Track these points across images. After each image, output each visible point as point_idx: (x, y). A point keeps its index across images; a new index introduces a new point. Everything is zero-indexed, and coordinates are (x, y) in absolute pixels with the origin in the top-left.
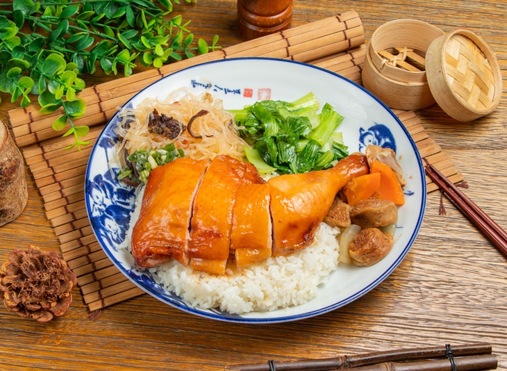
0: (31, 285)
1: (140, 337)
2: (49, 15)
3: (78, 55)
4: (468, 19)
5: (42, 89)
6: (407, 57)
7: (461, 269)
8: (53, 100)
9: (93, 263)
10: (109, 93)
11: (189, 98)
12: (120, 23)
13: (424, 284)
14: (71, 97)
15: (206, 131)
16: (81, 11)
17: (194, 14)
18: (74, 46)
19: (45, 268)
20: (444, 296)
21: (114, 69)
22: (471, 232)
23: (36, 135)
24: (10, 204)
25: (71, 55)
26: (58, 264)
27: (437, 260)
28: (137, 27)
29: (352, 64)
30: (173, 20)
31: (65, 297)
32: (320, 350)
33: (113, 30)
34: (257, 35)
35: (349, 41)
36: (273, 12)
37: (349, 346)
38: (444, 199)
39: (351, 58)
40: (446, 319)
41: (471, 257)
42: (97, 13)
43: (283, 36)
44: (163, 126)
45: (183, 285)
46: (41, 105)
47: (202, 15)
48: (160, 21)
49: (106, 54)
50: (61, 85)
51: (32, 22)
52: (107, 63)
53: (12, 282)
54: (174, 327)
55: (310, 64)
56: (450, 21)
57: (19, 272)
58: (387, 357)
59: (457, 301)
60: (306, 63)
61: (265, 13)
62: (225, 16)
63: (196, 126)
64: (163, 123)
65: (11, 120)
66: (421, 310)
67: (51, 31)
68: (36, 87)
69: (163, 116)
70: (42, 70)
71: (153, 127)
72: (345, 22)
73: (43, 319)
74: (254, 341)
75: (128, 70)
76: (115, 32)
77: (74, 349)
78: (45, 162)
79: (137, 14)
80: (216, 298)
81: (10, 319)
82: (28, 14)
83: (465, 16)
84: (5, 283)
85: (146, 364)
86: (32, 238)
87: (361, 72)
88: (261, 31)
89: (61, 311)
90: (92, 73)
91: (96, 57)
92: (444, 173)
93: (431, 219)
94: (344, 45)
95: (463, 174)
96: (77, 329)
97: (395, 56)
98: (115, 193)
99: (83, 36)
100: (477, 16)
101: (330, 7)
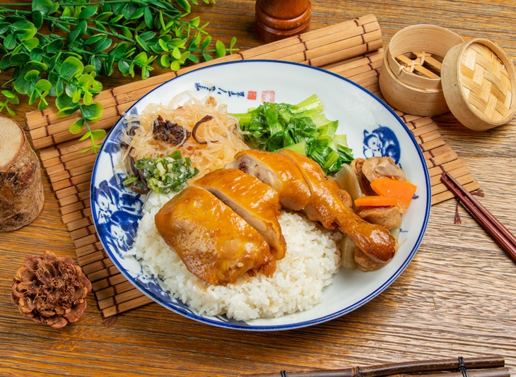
0: (46, 292)
1: (153, 344)
2: (67, 15)
3: (96, 57)
4: (487, 23)
5: (59, 92)
6: (425, 62)
7: (476, 279)
8: (71, 103)
9: (108, 269)
10: (127, 96)
11: (193, 103)
12: (138, 24)
13: (438, 294)
14: (88, 100)
15: (211, 137)
16: (100, 11)
17: (212, 15)
18: (92, 47)
19: (60, 274)
20: (458, 307)
21: (132, 72)
22: (486, 242)
23: (53, 138)
24: (27, 208)
25: (89, 56)
26: (73, 271)
27: (452, 270)
28: (155, 28)
29: (370, 68)
30: (191, 22)
31: (80, 303)
32: (333, 360)
33: (131, 31)
34: (276, 38)
35: (367, 45)
36: (291, 16)
37: (362, 356)
38: (459, 208)
39: (368, 62)
40: (460, 330)
41: (485, 267)
42: (116, 14)
43: (301, 40)
44: (168, 132)
45: (189, 293)
46: (59, 108)
47: (220, 16)
48: (178, 23)
49: (124, 57)
50: (78, 88)
51: (51, 22)
52: (124, 66)
53: (27, 288)
54: (188, 334)
55: (324, 69)
56: (468, 25)
57: (34, 278)
58: (399, 369)
59: (471, 312)
60: (320, 68)
61: (283, 16)
62: (243, 18)
63: (201, 132)
64: (167, 129)
65: (29, 123)
66: (434, 321)
67: (70, 31)
68: (53, 89)
69: (168, 122)
70: (59, 72)
71: (158, 134)
72: (363, 26)
73: (57, 326)
74: (267, 350)
75: (145, 73)
76: (133, 33)
77: (87, 355)
78: (62, 165)
79: (155, 15)
80: (222, 306)
81: (25, 324)
82: (46, 14)
83: (484, 20)
84: (20, 289)
85: (159, 371)
86: (48, 241)
87: (378, 76)
88: (279, 34)
89: (75, 317)
90: (109, 75)
91: (114, 59)
92: (460, 181)
93: (446, 227)
94: (362, 48)
95: (479, 182)
96: (92, 336)
97: (413, 61)
98: (121, 198)
99: (101, 38)
100: (496, 20)
101: (348, 10)
